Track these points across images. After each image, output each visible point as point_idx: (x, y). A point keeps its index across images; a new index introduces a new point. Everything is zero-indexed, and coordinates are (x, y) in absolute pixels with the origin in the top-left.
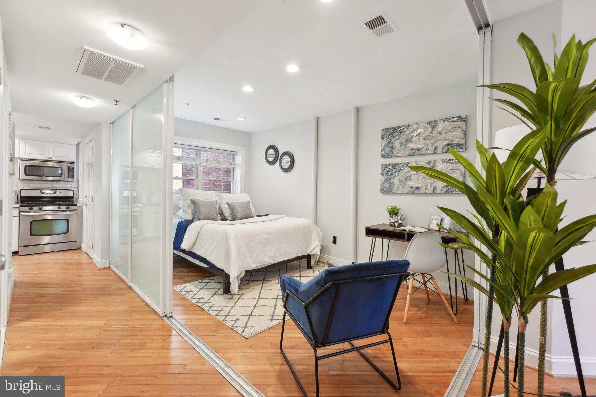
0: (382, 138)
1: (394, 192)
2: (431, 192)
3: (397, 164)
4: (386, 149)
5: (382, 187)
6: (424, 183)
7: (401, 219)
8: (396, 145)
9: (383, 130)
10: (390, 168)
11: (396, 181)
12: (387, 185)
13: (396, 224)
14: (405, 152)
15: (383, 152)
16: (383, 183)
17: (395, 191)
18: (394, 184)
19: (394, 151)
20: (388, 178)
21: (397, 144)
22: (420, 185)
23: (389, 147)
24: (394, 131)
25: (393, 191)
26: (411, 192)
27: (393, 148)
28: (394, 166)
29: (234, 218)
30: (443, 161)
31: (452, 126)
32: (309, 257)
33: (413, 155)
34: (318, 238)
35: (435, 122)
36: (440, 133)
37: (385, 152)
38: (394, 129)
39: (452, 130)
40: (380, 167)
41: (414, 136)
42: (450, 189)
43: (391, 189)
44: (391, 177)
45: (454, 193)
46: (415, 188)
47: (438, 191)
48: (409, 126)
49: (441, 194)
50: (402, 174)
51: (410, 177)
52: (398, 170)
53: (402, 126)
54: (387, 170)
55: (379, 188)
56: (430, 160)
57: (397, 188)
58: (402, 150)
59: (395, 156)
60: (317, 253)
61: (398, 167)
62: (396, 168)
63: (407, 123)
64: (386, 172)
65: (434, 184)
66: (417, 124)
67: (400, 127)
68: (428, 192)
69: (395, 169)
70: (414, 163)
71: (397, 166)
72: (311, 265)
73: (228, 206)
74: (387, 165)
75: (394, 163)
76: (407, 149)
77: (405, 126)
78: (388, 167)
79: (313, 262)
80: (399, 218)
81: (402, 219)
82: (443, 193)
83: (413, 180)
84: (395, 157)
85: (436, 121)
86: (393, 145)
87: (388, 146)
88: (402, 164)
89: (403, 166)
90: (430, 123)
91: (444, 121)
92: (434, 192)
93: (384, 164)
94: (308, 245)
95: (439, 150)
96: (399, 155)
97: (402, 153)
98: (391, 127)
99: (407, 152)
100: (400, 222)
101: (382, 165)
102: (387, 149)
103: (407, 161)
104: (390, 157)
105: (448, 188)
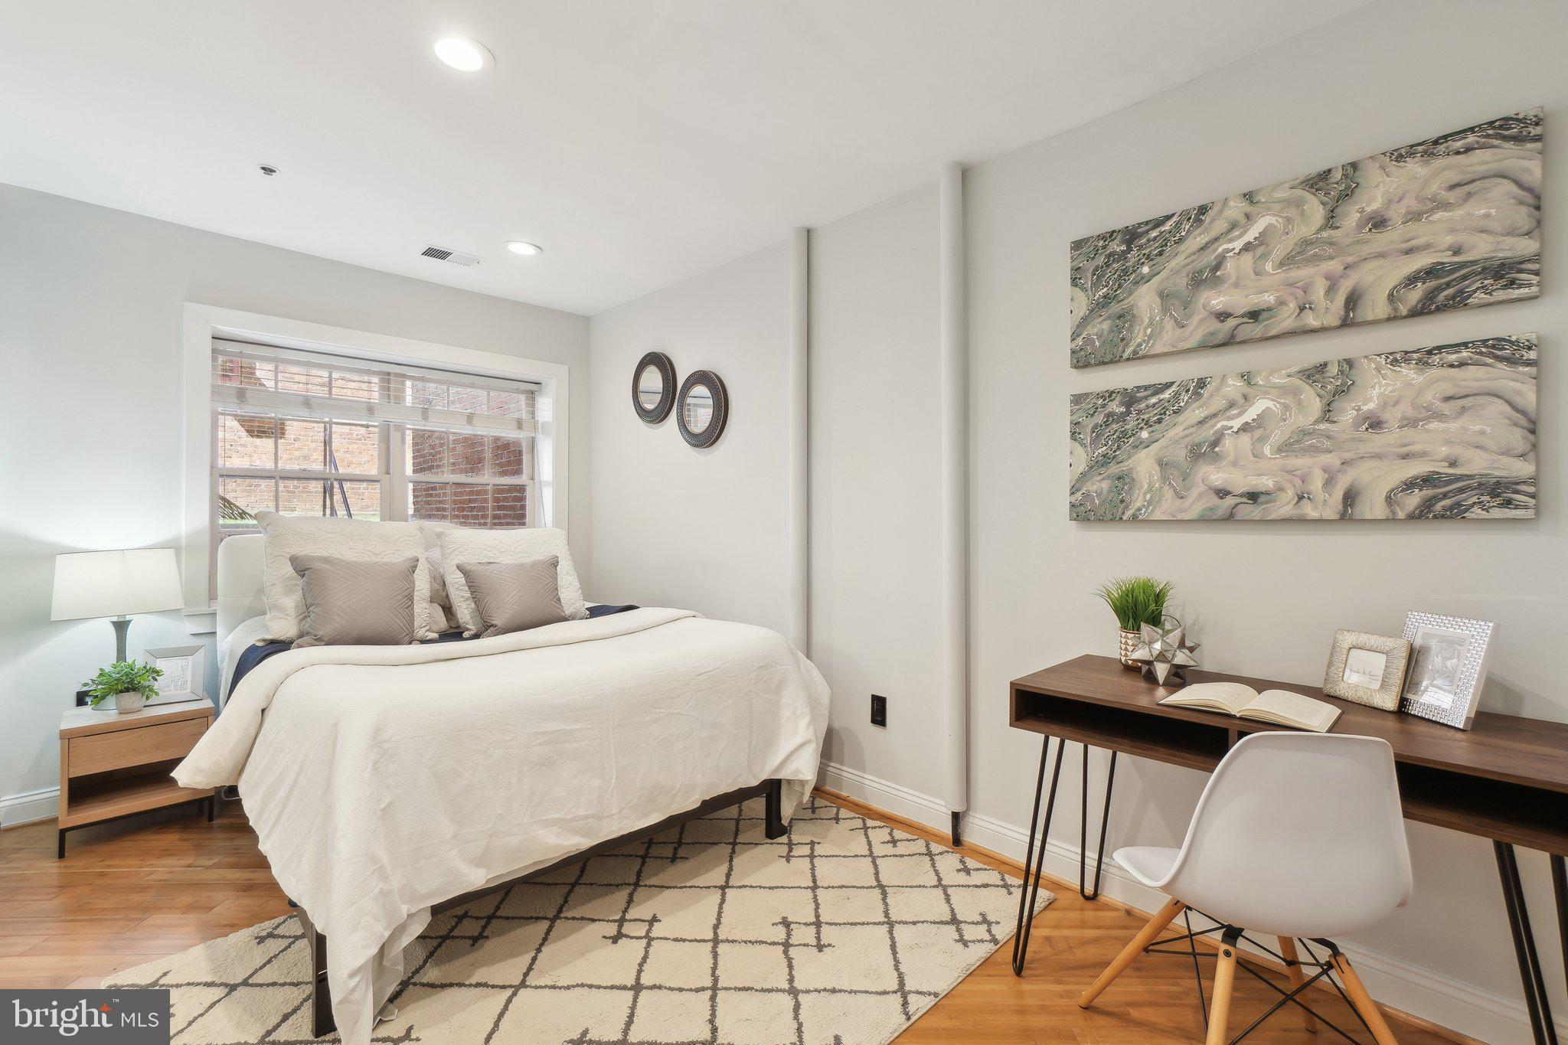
0: (1074, 282)
1: (1135, 517)
2: (1335, 516)
3: (1146, 388)
4: (1092, 330)
5: (1079, 496)
6: (1289, 472)
7: (1182, 644)
8: (1140, 304)
9: (1077, 245)
10: (1116, 407)
11: (1143, 465)
12: (1099, 485)
13: (1161, 671)
14: (1188, 331)
15: (1080, 341)
16: (1084, 477)
17: (1139, 509)
18: (1133, 479)
19: (1130, 330)
20: (1104, 456)
21: (1145, 300)
22: (1267, 483)
23: (1109, 317)
24: (1129, 243)
25: (1129, 514)
26: (1220, 513)
27: (1125, 318)
28: (1130, 399)
29: (485, 628)
30: (1398, 359)
31: (1454, 176)
32: (772, 789)
33: (1229, 342)
34: (807, 710)
35: (1350, 170)
36: (1378, 223)
37: (1088, 340)
38: (1131, 235)
39: (1451, 197)
40: (1067, 406)
41: (1231, 254)
42: (1445, 496)
43: (1122, 501)
44: (1119, 448)
45: (1473, 516)
46: (1241, 495)
47: (1373, 506)
48: (1203, 210)
49: (1391, 520)
50: (1172, 433)
51: (1216, 443)
52: (1152, 415)
53: (1168, 217)
54: (1100, 418)
55: (1064, 500)
56: (1321, 360)
57: (1148, 497)
58: (1169, 324)
59: (1135, 352)
60: (802, 777)
61: (1154, 400)
62: (1143, 406)
63: (1193, 202)
64: (1096, 426)
65: (1345, 472)
66: (1249, 197)
67: (1159, 223)
68: (1310, 511)
69: (1140, 412)
70: (1230, 382)
71: (1146, 398)
72: (780, 819)
73: (463, 581)
74: (1099, 396)
75: (1130, 386)
76: (1195, 320)
77: (1185, 215)
78: (1104, 406)
79: (787, 809)
80: (1174, 638)
81: (1188, 643)
82: (1401, 515)
83: (1231, 457)
84: (1136, 357)
85: (1354, 166)
86: (1125, 304)
87: (1105, 313)
88: (1174, 388)
89: (1177, 394)
90: (1317, 182)
91: (1400, 158)
92: (1345, 511)
93: (1087, 395)
94: (768, 742)
95: (1376, 306)
96: (1159, 349)
97: (1169, 336)
98: (1117, 228)
99: (1198, 329)
100: (1181, 658)
101: (1077, 399)
102: (1101, 326)
103: (1197, 376)
104: (1111, 362)
105: (1429, 492)
